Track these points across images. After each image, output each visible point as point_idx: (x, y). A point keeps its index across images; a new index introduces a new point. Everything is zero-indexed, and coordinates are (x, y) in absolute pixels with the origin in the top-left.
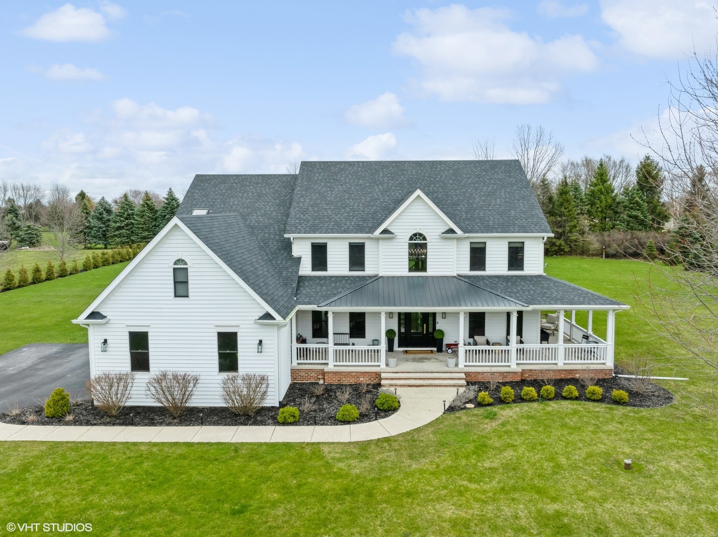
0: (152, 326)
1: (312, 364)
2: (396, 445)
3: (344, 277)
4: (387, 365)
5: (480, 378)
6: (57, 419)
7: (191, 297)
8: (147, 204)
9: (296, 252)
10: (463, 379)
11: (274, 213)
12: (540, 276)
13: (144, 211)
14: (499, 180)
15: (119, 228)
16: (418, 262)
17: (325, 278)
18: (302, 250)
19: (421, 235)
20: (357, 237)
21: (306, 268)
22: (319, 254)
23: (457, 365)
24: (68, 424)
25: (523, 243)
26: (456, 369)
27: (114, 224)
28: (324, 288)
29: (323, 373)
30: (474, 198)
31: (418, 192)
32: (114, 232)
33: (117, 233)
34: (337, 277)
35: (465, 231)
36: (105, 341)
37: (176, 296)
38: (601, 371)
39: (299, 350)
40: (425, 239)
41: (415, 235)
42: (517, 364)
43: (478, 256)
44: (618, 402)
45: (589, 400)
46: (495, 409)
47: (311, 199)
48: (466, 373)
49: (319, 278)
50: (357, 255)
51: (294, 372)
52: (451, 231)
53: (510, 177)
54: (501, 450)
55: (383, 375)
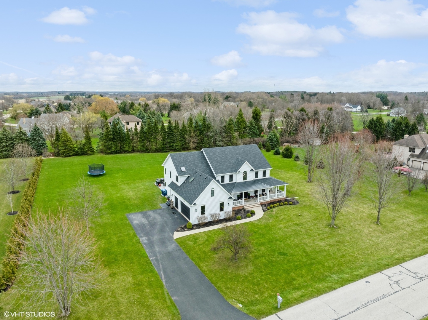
0: (206, 204)
3: (229, 184)
4: (244, 204)
5: (263, 204)
7: (215, 196)
10: (260, 204)
12: (269, 178)
14: (255, 152)
16: (245, 178)
17: (224, 184)
18: (219, 178)
19: (246, 171)
20: (231, 174)
22: (223, 178)
23: (257, 201)
25: (266, 171)
26: (257, 203)
31: (246, 162)
34: (227, 184)
35: (255, 169)
36: (196, 209)
38: (284, 198)
42: (269, 199)
43: (257, 174)
44: (290, 204)
45: (285, 205)
46: (272, 209)
47: (214, 163)
50: (231, 177)
52: (252, 169)
53: (257, 151)
55: (244, 206)
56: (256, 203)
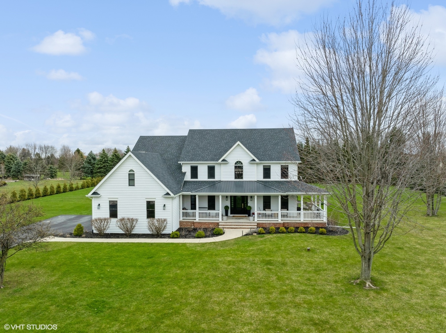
0: (119, 198)
1: (189, 219)
2: (216, 244)
3: (205, 181)
4: (222, 220)
5: (264, 226)
6: (78, 235)
7: (136, 186)
8: (115, 155)
9: (183, 171)
10: (256, 226)
11: (175, 153)
12: (295, 181)
13: (114, 159)
14: (281, 137)
15: (100, 168)
17: (196, 182)
18: (186, 169)
19: (240, 162)
20: (211, 163)
21: (188, 177)
22: (194, 171)
23: (254, 220)
24: (83, 237)
25: (288, 166)
26: (254, 222)
27: (97, 166)
28: (196, 186)
29: (194, 223)
30: (268, 146)
31: (238, 143)
32: (97, 170)
33: (99, 170)
34: (202, 181)
35: (260, 160)
36: (99, 205)
37: (129, 185)
39: (183, 213)
40: (242, 164)
41: (237, 162)
42: (281, 220)
43: (267, 172)
44: (322, 233)
45: (309, 233)
46: (265, 235)
47: (192, 147)
48: (257, 223)
49: (194, 182)
50: (211, 171)
51: (181, 223)
52: (254, 160)
53: (287, 136)
54: (258, 245)
55: (220, 224)
56: (248, 221)
